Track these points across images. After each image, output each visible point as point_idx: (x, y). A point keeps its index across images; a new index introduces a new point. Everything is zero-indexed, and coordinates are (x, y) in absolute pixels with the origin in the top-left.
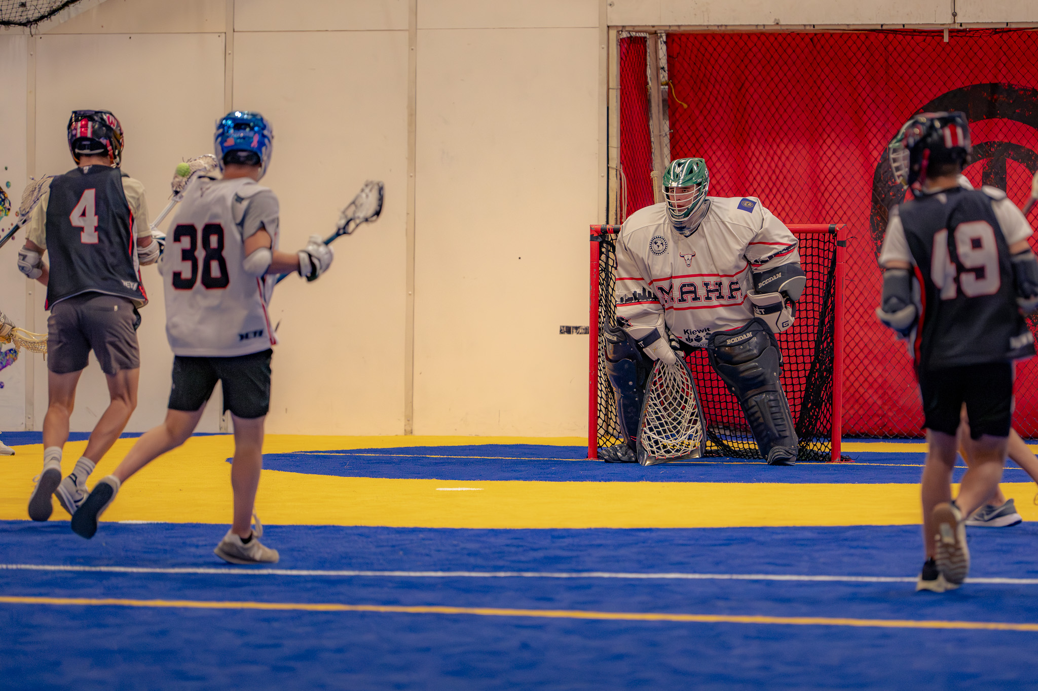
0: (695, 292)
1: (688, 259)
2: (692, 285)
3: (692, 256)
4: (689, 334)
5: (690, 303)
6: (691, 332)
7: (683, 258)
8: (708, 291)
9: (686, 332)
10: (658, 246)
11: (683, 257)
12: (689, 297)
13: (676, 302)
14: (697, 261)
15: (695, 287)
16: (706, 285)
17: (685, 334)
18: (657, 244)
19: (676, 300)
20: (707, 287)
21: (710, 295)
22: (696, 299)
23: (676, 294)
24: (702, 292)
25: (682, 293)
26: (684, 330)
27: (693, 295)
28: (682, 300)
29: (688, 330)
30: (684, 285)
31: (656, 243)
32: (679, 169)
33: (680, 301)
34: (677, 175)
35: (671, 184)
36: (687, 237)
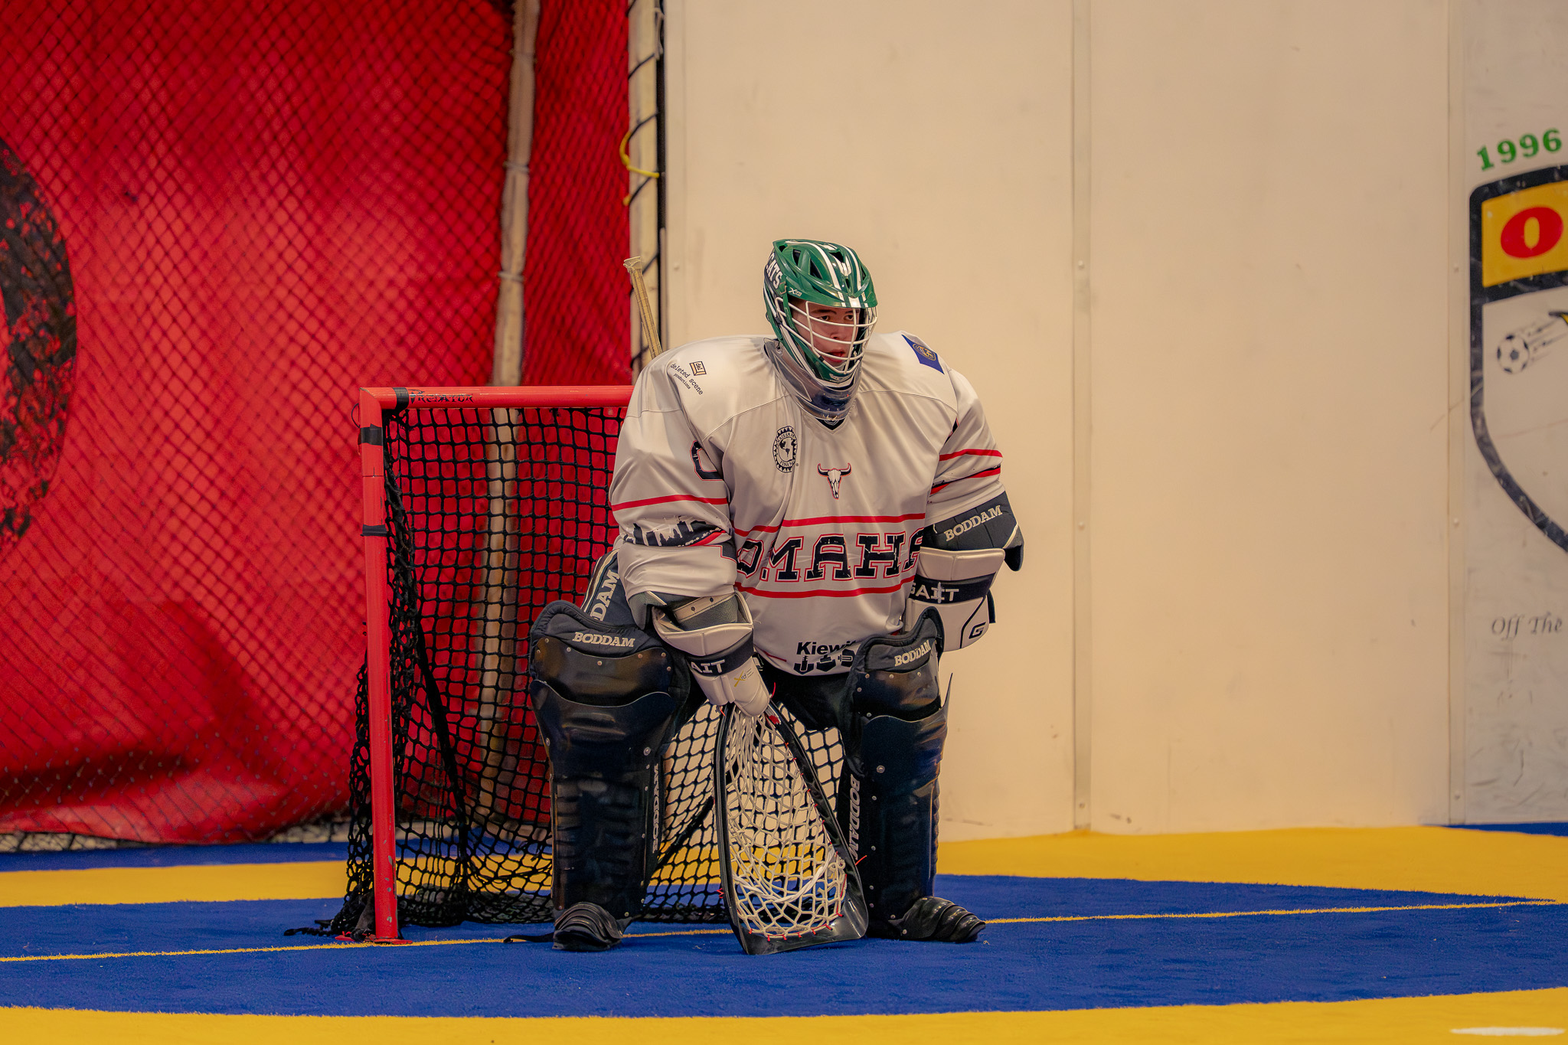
0: (841, 557)
1: (835, 480)
2: (839, 540)
3: (843, 474)
4: (807, 652)
5: (828, 582)
6: (814, 647)
7: (826, 478)
8: (869, 557)
9: (802, 648)
10: (787, 451)
11: (826, 474)
12: (830, 568)
13: (802, 579)
14: (851, 484)
15: (844, 547)
16: (868, 541)
17: (800, 652)
18: (785, 447)
19: (802, 573)
20: (868, 547)
21: (872, 564)
22: (840, 573)
23: (804, 560)
24: (855, 558)
25: (819, 557)
26: (800, 644)
27: (839, 565)
28: (814, 574)
29: (808, 643)
30: (824, 541)
31: (783, 444)
32: (845, 269)
33: (810, 575)
34: (847, 280)
35: (847, 301)
36: (832, 428)
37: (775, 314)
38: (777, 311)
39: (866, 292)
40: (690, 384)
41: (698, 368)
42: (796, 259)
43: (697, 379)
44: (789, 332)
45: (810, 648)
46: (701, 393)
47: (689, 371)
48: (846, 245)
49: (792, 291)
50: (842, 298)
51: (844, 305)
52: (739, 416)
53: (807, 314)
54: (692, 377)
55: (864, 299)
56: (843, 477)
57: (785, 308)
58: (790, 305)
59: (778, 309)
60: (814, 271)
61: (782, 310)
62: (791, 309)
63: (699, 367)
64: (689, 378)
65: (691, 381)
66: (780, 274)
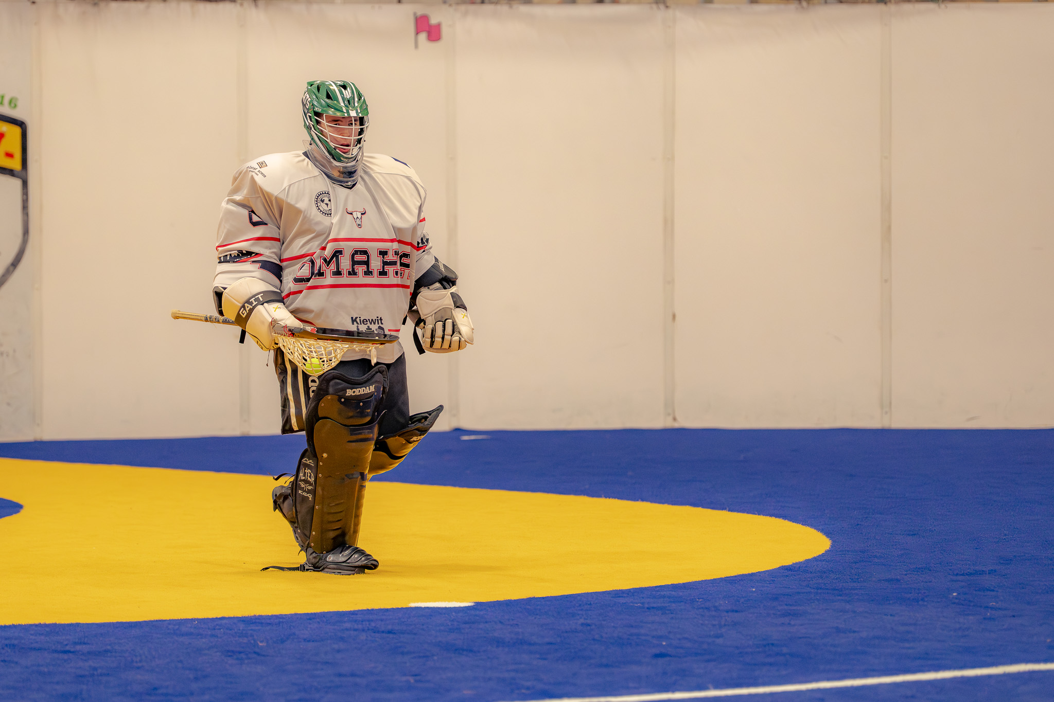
0: (367, 263)
1: (357, 218)
2: (365, 252)
3: (362, 214)
4: (358, 323)
6: (360, 320)
7: (352, 217)
8: (385, 263)
10: (327, 204)
11: (351, 214)
12: (361, 269)
13: (345, 276)
14: (368, 222)
15: (368, 256)
17: (353, 324)
18: (325, 202)
19: (345, 273)
20: (384, 258)
21: (386, 268)
22: (368, 273)
23: (345, 263)
24: (376, 264)
25: (354, 263)
26: (352, 318)
27: (364, 267)
28: (352, 273)
29: (356, 318)
30: (356, 252)
31: (323, 201)
32: (347, 94)
33: (350, 273)
34: (349, 101)
35: (348, 112)
36: (350, 188)
37: (308, 124)
38: (309, 122)
39: (361, 107)
40: (258, 173)
41: (262, 165)
42: (318, 90)
43: (261, 170)
44: (316, 134)
45: (358, 320)
46: (265, 176)
47: (257, 166)
48: (348, 80)
49: (316, 109)
50: (345, 111)
51: (346, 115)
52: (290, 186)
53: (325, 122)
54: (259, 169)
55: (359, 111)
56: (363, 216)
57: (313, 119)
58: (316, 117)
59: (309, 121)
60: (328, 97)
61: (311, 121)
62: (316, 120)
63: (262, 163)
64: (257, 170)
65: (259, 171)
66: (309, 99)
